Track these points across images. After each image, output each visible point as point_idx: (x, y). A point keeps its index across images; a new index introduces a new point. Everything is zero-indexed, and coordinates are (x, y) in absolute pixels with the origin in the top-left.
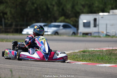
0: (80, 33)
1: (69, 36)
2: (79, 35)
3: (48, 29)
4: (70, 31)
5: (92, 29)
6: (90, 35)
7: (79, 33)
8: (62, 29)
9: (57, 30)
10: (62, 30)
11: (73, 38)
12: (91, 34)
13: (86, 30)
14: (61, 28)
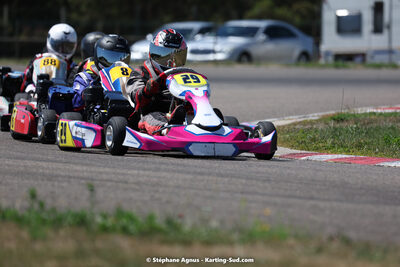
0: (327, 54)
1: (288, 65)
2: (322, 61)
3: (215, 43)
4: (293, 47)
5: (367, 41)
6: (358, 59)
7: (322, 54)
8: (265, 41)
9: (248, 45)
10: (262, 46)
11: (303, 71)
12: (363, 56)
13: (348, 44)
14: (261, 37)
